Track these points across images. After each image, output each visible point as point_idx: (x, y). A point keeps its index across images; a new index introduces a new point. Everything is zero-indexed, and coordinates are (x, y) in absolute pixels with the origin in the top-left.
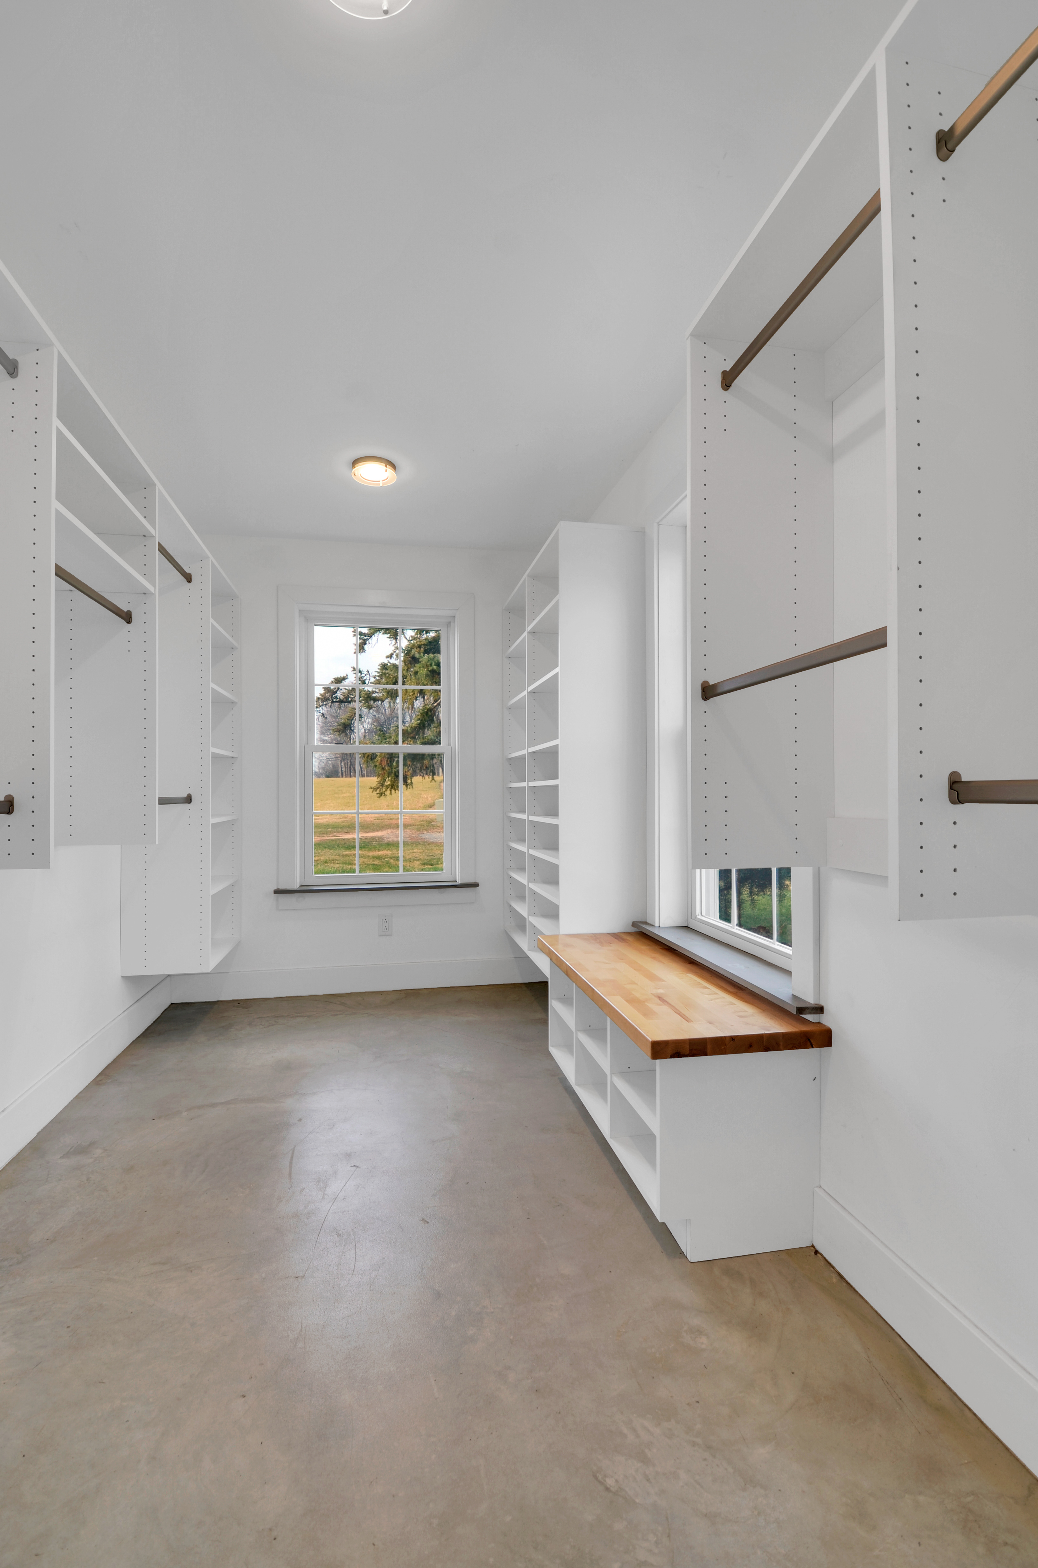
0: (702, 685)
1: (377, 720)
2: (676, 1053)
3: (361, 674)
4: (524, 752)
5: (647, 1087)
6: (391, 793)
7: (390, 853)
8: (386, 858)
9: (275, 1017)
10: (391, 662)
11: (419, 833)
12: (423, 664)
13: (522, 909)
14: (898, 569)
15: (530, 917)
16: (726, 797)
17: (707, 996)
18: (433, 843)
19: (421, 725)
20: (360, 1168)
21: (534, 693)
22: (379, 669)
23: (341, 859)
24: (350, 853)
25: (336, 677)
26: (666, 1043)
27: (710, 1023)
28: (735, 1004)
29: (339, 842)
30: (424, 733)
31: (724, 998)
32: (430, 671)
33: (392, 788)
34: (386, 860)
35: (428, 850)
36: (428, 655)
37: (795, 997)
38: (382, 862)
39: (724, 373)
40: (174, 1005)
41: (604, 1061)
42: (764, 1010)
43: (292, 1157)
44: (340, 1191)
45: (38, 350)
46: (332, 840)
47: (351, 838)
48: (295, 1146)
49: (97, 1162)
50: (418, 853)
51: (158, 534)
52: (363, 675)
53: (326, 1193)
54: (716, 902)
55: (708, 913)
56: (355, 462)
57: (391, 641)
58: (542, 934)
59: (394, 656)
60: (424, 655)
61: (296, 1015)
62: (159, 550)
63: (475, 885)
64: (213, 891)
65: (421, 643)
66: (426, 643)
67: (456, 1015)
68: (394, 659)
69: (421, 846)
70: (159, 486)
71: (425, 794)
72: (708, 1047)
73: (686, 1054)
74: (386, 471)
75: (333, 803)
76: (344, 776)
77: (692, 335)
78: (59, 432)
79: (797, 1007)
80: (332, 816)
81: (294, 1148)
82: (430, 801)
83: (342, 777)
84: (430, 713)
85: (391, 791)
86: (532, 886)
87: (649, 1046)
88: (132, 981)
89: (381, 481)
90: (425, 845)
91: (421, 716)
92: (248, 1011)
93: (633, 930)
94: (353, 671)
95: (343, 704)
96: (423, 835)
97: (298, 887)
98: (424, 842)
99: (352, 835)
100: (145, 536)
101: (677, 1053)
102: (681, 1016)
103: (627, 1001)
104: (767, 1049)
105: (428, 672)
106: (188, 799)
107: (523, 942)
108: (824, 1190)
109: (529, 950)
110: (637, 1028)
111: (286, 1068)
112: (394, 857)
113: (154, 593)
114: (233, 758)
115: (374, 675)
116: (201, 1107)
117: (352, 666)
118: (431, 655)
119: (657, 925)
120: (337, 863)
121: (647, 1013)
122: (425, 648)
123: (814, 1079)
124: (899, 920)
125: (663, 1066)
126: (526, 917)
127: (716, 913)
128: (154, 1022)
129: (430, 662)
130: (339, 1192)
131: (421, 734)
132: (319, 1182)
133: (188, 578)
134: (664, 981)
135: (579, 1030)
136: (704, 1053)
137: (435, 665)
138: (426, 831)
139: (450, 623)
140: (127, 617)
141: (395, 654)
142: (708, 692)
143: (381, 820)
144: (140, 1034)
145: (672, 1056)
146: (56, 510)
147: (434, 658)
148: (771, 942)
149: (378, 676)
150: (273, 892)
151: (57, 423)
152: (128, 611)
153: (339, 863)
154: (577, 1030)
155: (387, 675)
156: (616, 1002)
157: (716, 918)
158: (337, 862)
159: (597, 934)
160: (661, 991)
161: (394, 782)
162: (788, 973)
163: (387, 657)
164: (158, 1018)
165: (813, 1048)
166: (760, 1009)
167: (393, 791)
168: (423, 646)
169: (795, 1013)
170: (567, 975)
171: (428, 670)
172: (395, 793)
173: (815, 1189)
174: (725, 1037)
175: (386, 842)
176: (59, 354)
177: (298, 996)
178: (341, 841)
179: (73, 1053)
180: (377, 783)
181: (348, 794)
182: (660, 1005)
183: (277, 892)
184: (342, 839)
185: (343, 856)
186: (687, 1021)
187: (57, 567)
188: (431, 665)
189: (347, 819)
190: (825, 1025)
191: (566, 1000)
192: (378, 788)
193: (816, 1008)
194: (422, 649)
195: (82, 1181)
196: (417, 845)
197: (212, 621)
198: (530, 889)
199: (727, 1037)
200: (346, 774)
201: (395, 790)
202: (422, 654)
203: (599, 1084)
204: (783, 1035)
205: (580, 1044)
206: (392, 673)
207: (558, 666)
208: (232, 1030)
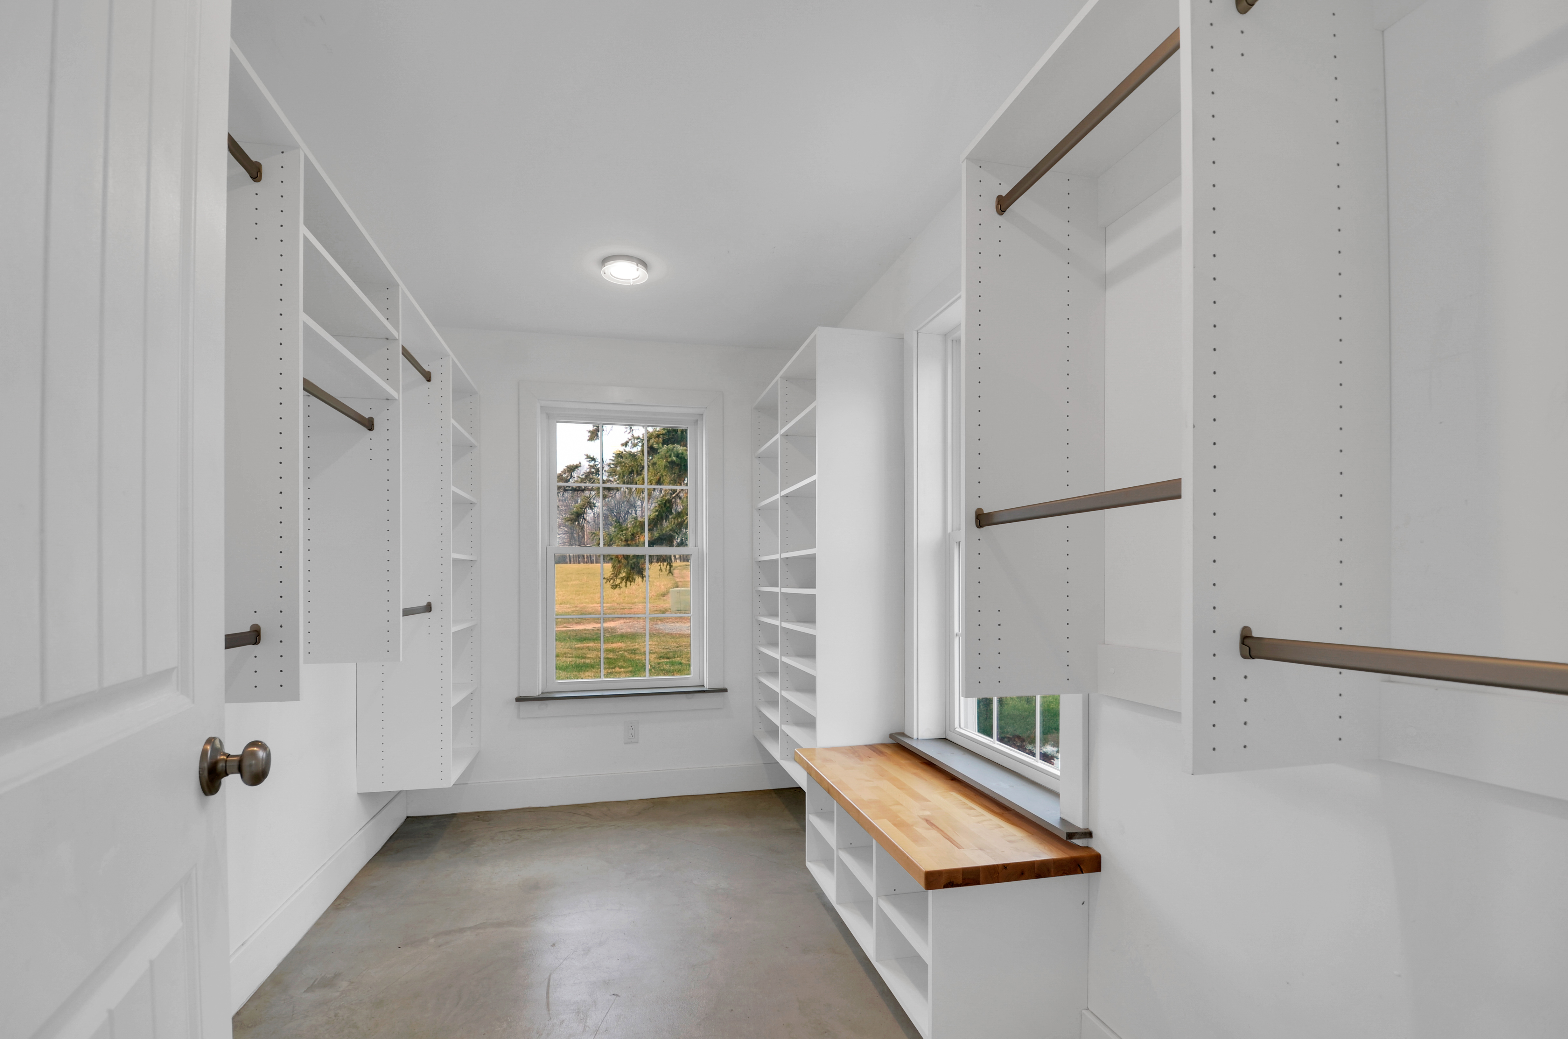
0: (976, 512)
1: (607, 504)
2: (949, 883)
3: (595, 462)
4: (776, 557)
5: (919, 916)
6: (626, 586)
7: (625, 645)
8: (620, 651)
9: (518, 831)
10: (627, 451)
11: (653, 624)
12: (662, 455)
13: (774, 716)
14: (1194, 427)
15: (782, 725)
16: (999, 625)
17: (973, 818)
18: (668, 634)
19: (660, 517)
20: (619, 996)
21: (787, 497)
22: (613, 457)
23: (574, 652)
24: (582, 645)
25: (569, 465)
26: (939, 873)
27: (981, 849)
28: (1003, 827)
29: (570, 634)
30: (661, 524)
31: (991, 820)
32: (669, 462)
33: (627, 580)
34: (620, 653)
35: (663, 642)
36: (667, 445)
37: (1063, 820)
38: (616, 655)
39: (1000, 199)
40: (410, 818)
41: (870, 885)
42: (1032, 834)
43: (548, 986)
44: (601, 1021)
45: (283, 152)
46: (563, 632)
47: (582, 630)
48: (551, 974)
49: (344, 995)
50: (653, 645)
51: (401, 336)
52: (597, 463)
53: (587, 1024)
54: (974, 714)
55: (966, 726)
56: (605, 260)
57: (626, 428)
58: (799, 746)
59: (630, 444)
60: (663, 446)
61: (541, 828)
62: (403, 354)
63: (725, 690)
64: (454, 702)
65: (659, 433)
66: (664, 432)
67: (707, 826)
68: (630, 447)
69: (655, 637)
70: (402, 286)
71: (657, 581)
72: (981, 875)
73: (959, 883)
74: (638, 270)
75: (562, 592)
76: (572, 562)
77: (967, 158)
78: (306, 239)
79: (1067, 833)
80: (562, 605)
81: (550, 976)
82: (663, 589)
83: (570, 563)
84: (668, 505)
85: (626, 583)
86: (784, 693)
87: (923, 876)
88: (368, 797)
89: (631, 280)
90: (660, 637)
91: (659, 507)
92: (489, 824)
93: (890, 741)
94: (587, 458)
95: (576, 492)
96: (657, 626)
97: (540, 694)
98: (659, 633)
99: (583, 626)
100: (387, 339)
101: (951, 882)
102: (951, 842)
103: (895, 825)
104: (1039, 876)
105: (667, 463)
106: (428, 608)
107: (775, 750)
108: (1092, 1012)
109: (782, 759)
110: (909, 856)
111: (533, 888)
112: (629, 650)
113: (397, 398)
114: (472, 561)
115: (609, 463)
116: (448, 933)
117: (586, 454)
118: (670, 446)
119: (915, 737)
120: (569, 657)
121: (917, 839)
122: (663, 437)
123: (1083, 904)
124: (1193, 775)
125: (937, 897)
126: (779, 725)
127: (974, 725)
128: (391, 838)
129: (670, 452)
130: (600, 1024)
131: (659, 526)
132: (578, 1013)
133: (428, 377)
134: (929, 801)
135: (840, 849)
136: (977, 883)
137: (674, 456)
138: (661, 621)
139: (697, 421)
140: (369, 424)
141: (630, 442)
142: (982, 519)
143: (613, 609)
144: (377, 852)
145: (946, 886)
146: (304, 323)
147: (673, 449)
148: (1035, 760)
149: (613, 464)
150: (515, 700)
151: (304, 231)
152: (369, 418)
153: (572, 657)
154: (838, 848)
155: (623, 464)
156: (884, 826)
157: (974, 730)
158: (569, 655)
159: (854, 746)
160: (927, 813)
161: (630, 574)
162: (1056, 795)
163: (622, 445)
164: (394, 834)
165: (1083, 873)
166: (1028, 832)
167: (628, 583)
168: (661, 436)
169: (1065, 839)
170: (829, 792)
171: (668, 462)
172: (631, 585)
173: (1083, 1011)
174: (997, 865)
175: (619, 633)
176: (306, 156)
177: (540, 807)
178: (572, 633)
179: (310, 878)
180: (611, 573)
181: (577, 582)
182: (929, 829)
183: (519, 699)
184: (573, 630)
185: (575, 648)
186: (957, 847)
187: (305, 381)
188: (670, 456)
189: (577, 609)
190: (1094, 851)
191: (826, 815)
192: (611, 579)
193: (1085, 833)
194: (660, 439)
195: (330, 1018)
196: (652, 636)
197: (453, 421)
198: (782, 697)
199: (999, 864)
200: (574, 560)
201: (631, 582)
202: (661, 445)
203: (863, 903)
204: (1054, 861)
205: (841, 862)
206: (626, 461)
207: (815, 474)
208: (473, 846)
